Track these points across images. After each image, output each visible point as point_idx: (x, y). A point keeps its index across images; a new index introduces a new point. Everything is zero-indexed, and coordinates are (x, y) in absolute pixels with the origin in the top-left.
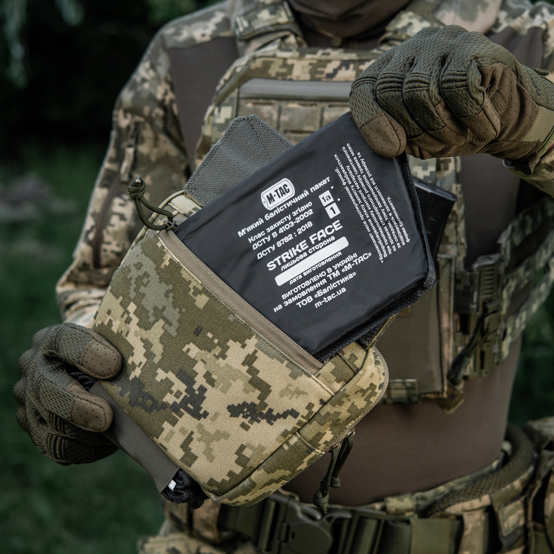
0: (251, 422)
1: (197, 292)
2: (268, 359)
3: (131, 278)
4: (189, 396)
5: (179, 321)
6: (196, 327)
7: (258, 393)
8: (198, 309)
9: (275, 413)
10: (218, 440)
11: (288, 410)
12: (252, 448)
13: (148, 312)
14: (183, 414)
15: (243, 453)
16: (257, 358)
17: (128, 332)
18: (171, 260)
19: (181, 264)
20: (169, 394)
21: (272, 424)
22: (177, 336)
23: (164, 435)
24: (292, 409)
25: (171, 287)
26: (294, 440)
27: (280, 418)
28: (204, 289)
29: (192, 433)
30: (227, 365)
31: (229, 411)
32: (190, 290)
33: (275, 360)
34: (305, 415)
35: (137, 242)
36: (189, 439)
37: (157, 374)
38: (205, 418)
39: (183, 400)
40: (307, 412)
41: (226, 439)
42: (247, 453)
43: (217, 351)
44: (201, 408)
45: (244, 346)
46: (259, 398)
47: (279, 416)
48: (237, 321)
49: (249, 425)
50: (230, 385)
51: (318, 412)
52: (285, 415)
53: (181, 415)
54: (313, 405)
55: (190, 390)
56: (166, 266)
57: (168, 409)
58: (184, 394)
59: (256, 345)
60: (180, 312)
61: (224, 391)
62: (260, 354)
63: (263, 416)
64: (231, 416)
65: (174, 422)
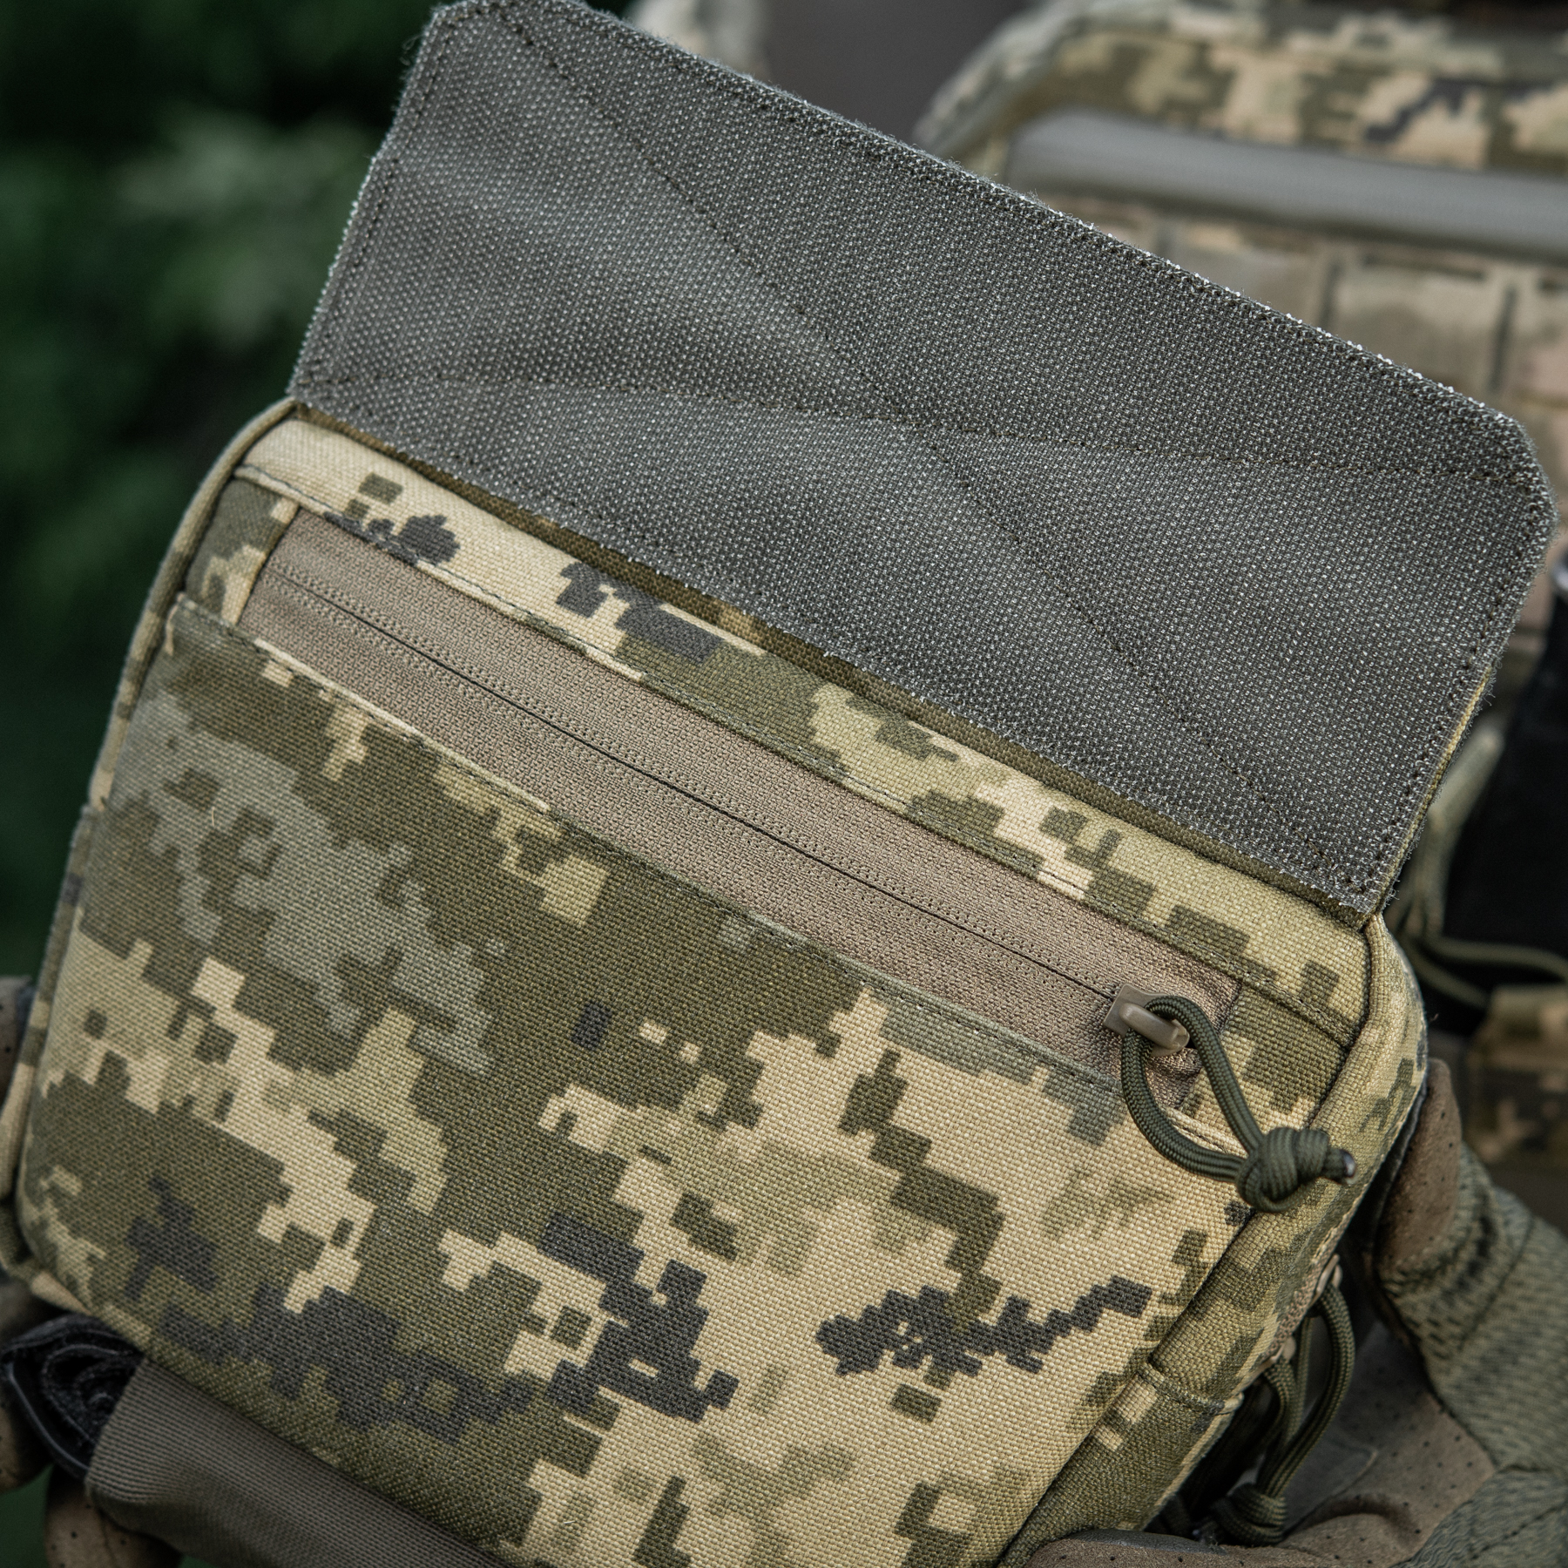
0: (939, 1377)
1: (538, 853)
2: (959, 1081)
3: (172, 853)
4: (624, 1324)
5: (483, 1000)
6: (576, 1012)
7: (943, 1239)
8: (568, 928)
9: (1037, 1315)
10: (803, 1489)
11: (1096, 1290)
12: (969, 1490)
13: (315, 988)
14: (616, 1408)
15: (934, 1521)
16: (901, 1085)
17: (226, 1099)
18: (373, 736)
19: (428, 741)
20: (525, 1337)
21: (1035, 1367)
22: (493, 1071)
23: (546, 1520)
24: (1115, 1280)
25: (400, 854)
26: (1140, 1403)
27: (1065, 1333)
28: (569, 829)
29: (676, 1485)
30: (769, 1147)
31: (831, 1349)
32: (500, 848)
33: (988, 1079)
34: (1174, 1288)
35: (140, 681)
36: (670, 1516)
37: (443, 1261)
38: (723, 1403)
39: (599, 1348)
40: (1181, 1272)
41: (839, 1477)
42: (950, 1515)
43: (709, 1094)
44: (696, 1364)
45: (828, 1047)
46: (953, 1261)
47: (1059, 1324)
48: (765, 941)
49: (934, 1392)
50: (809, 1231)
51: (1224, 1260)
52: (1086, 1314)
53: (607, 1418)
54: (1203, 1238)
55: (623, 1296)
56: (351, 767)
57: (538, 1404)
58: (600, 1319)
59: (889, 1029)
60: (479, 960)
61: (787, 1264)
62: (912, 1065)
63: (988, 1341)
64: (842, 1370)
65: (579, 1457)
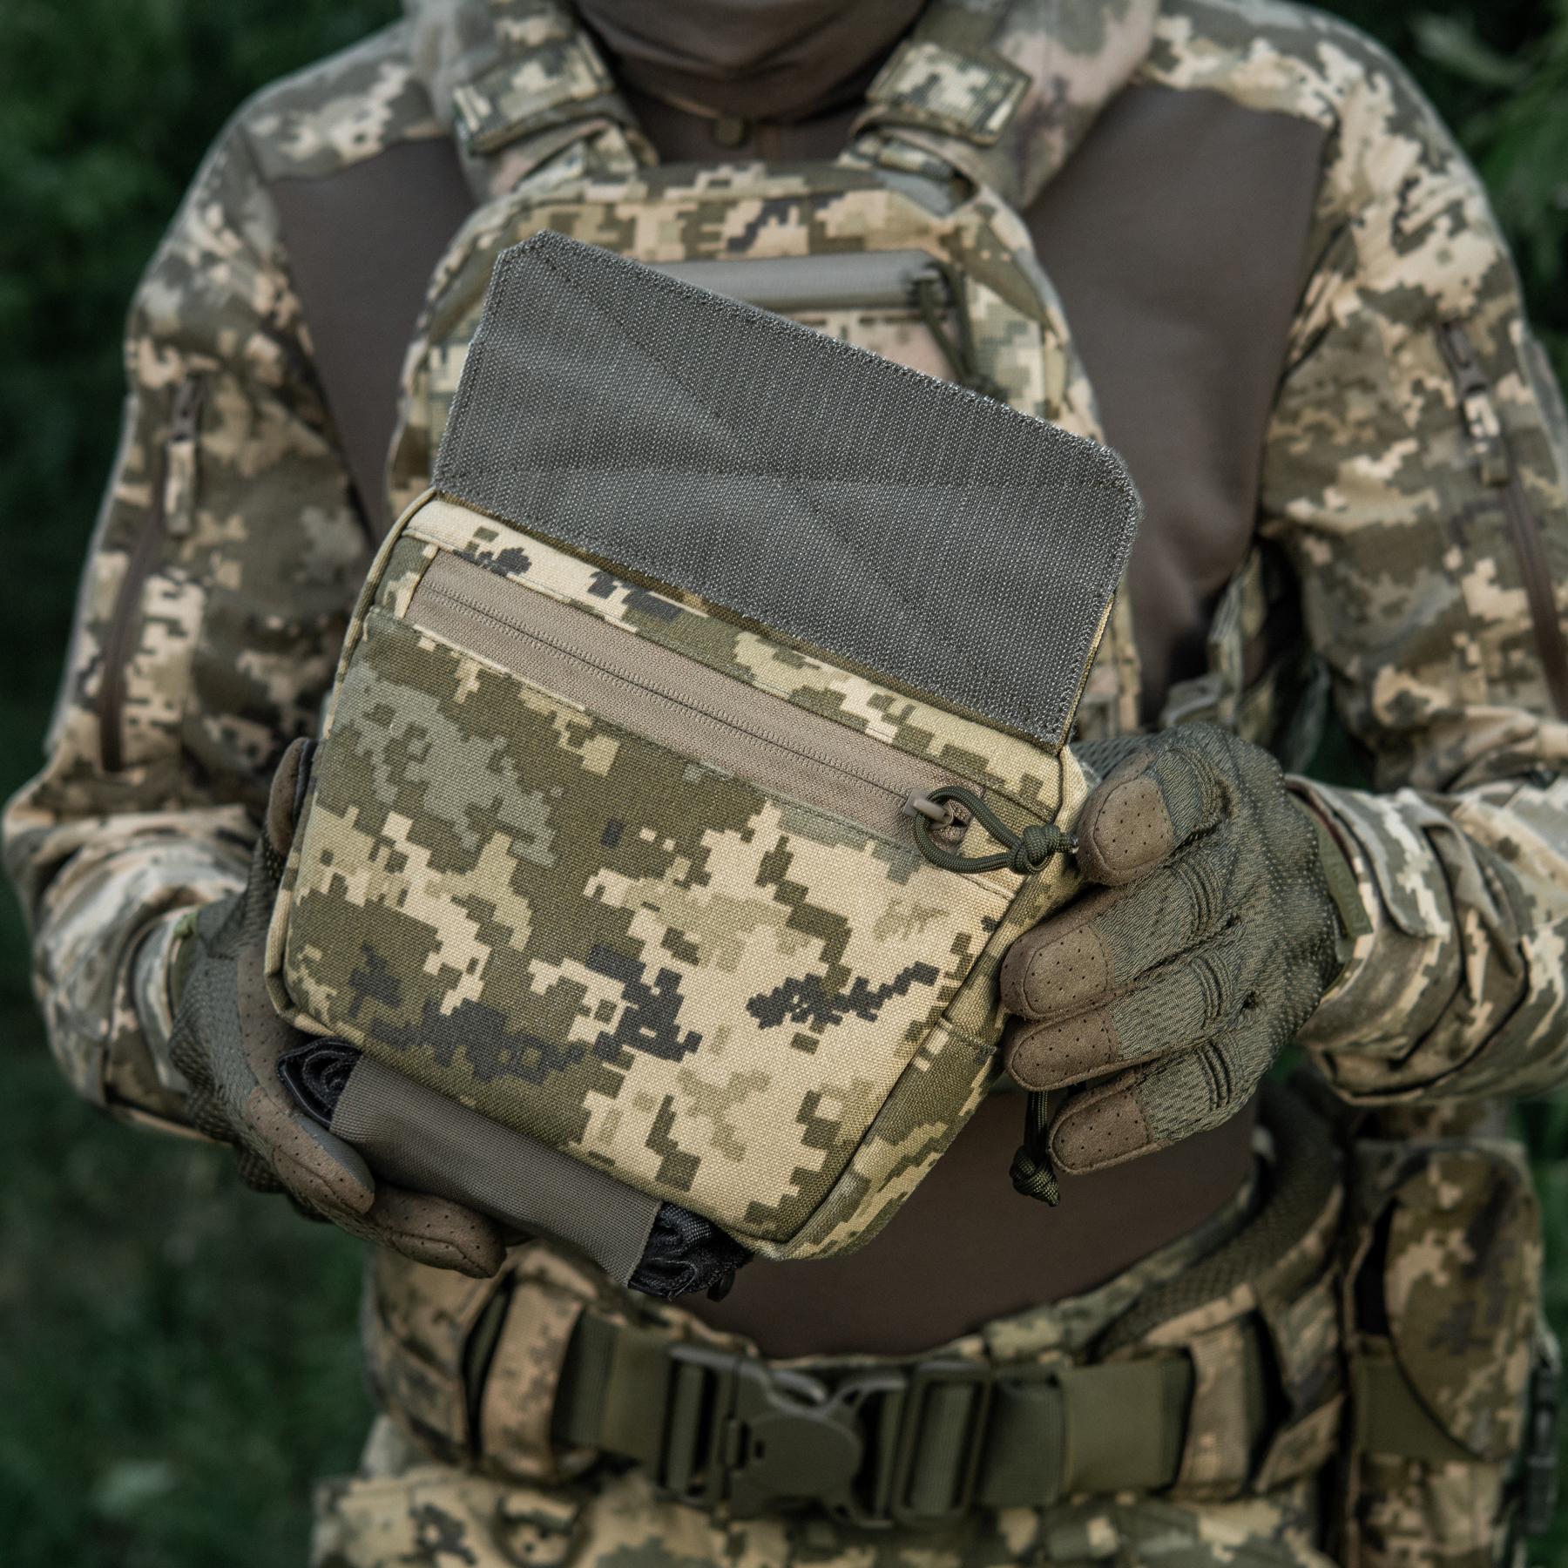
0: (818, 1027)
1: (580, 735)
2: (823, 851)
3: (369, 753)
4: (636, 1007)
5: (550, 823)
6: (603, 826)
7: (817, 945)
8: (598, 777)
9: (873, 987)
10: (742, 1098)
11: (906, 970)
12: (838, 1094)
13: (453, 824)
14: (633, 1057)
15: (818, 1113)
16: (790, 856)
17: (404, 893)
18: (483, 675)
19: (514, 676)
20: (579, 1019)
21: (873, 1018)
22: (557, 864)
23: (594, 1127)
24: (917, 964)
25: (500, 742)
26: (938, 1042)
27: (890, 997)
28: (597, 720)
29: (668, 1100)
30: (716, 897)
31: (755, 1014)
32: (557, 735)
33: (840, 849)
34: (953, 969)
35: (349, 659)
36: (665, 1118)
37: (530, 978)
38: (694, 1050)
39: (622, 1022)
40: (956, 959)
41: (762, 1089)
42: (828, 1109)
43: (681, 867)
44: (678, 1028)
45: (748, 836)
46: (823, 958)
47: (886, 992)
48: (710, 778)
49: (815, 1036)
50: (740, 945)
51: (984, 952)
52: (901, 985)
53: (627, 1063)
54: (969, 938)
55: (635, 991)
56: (470, 695)
57: (588, 1057)
58: (622, 1005)
59: (782, 824)
60: (547, 800)
61: (728, 965)
62: (796, 844)
63: (846, 1004)
64: (761, 1026)
65: (612, 1087)
